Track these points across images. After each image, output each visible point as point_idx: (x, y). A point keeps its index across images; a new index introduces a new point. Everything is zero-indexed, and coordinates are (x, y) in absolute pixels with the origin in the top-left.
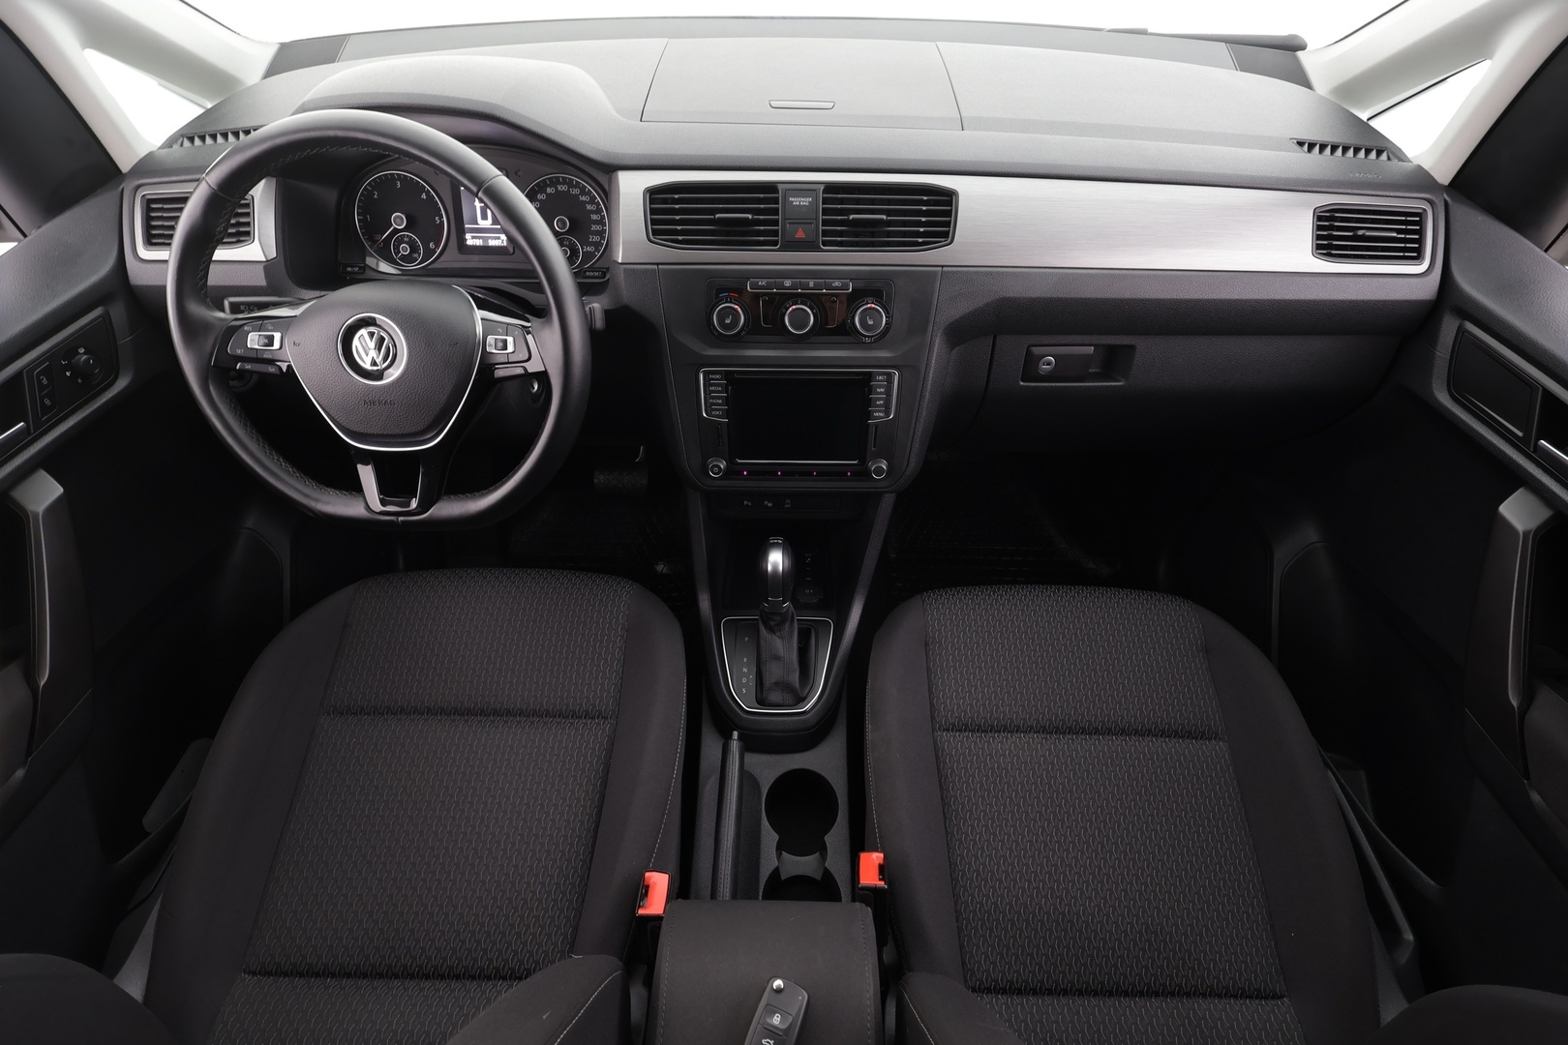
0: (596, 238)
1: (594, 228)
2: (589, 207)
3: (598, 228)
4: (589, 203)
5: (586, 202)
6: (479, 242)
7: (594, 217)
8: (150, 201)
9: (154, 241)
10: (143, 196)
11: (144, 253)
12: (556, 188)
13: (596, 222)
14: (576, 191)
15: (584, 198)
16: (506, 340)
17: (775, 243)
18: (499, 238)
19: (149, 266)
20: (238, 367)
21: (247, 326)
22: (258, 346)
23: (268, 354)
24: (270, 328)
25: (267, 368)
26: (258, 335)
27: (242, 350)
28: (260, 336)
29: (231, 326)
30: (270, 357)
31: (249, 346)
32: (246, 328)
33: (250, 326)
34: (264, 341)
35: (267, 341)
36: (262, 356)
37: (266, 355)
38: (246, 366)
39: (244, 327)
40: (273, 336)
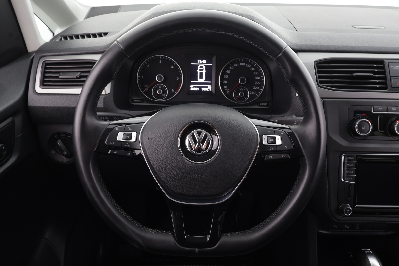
0: (257, 88)
1: (256, 83)
2: (255, 73)
3: (259, 83)
4: (255, 71)
5: (253, 71)
6: (197, 89)
7: (257, 78)
8: (47, 64)
9: (45, 84)
10: (44, 61)
11: (39, 90)
12: (239, 64)
13: (258, 80)
14: (249, 66)
15: (253, 69)
16: (275, 137)
17: (386, 88)
18: (207, 87)
19: (41, 96)
20: (109, 152)
21: (117, 128)
22: (123, 140)
23: (128, 145)
24: (130, 129)
25: (127, 153)
26: (123, 133)
27: (114, 142)
28: (124, 133)
29: (108, 128)
30: (129, 146)
31: (118, 140)
32: (117, 129)
33: (118, 128)
34: (126, 137)
35: (128, 137)
36: (126, 146)
37: (127, 145)
38: (114, 152)
39: (116, 129)
40: (131, 134)
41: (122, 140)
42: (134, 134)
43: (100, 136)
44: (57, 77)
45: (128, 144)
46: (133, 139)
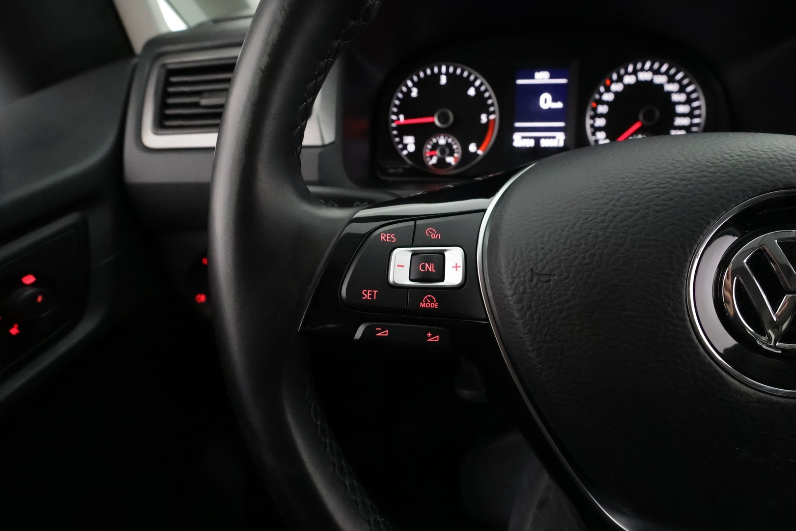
1: (678, 122)
2: (676, 97)
3: (686, 122)
4: (676, 93)
5: (672, 92)
6: (531, 143)
7: (681, 109)
8: (171, 73)
9: (168, 123)
10: (164, 65)
11: (153, 139)
13: (682, 115)
14: (661, 79)
15: (671, 89)
18: (554, 137)
19: (155, 157)
20: (358, 335)
21: (386, 232)
22: (411, 280)
23: (432, 301)
24: (434, 236)
25: (429, 335)
26: (410, 254)
27: (375, 291)
28: (414, 254)
29: (349, 235)
30: (436, 306)
31: (391, 280)
32: (385, 235)
33: (390, 232)
34: (423, 267)
35: (430, 268)
36: (422, 305)
37: (426, 302)
38: (379, 334)
39: (380, 235)
40: (442, 254)
41: (408, 282)
42: (454, 257)
43: (319, 268)
44: (196, 105)
45: (430, 299)
46: (453, 276)
